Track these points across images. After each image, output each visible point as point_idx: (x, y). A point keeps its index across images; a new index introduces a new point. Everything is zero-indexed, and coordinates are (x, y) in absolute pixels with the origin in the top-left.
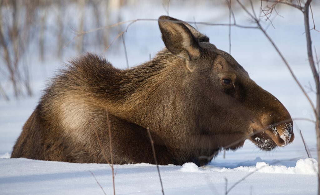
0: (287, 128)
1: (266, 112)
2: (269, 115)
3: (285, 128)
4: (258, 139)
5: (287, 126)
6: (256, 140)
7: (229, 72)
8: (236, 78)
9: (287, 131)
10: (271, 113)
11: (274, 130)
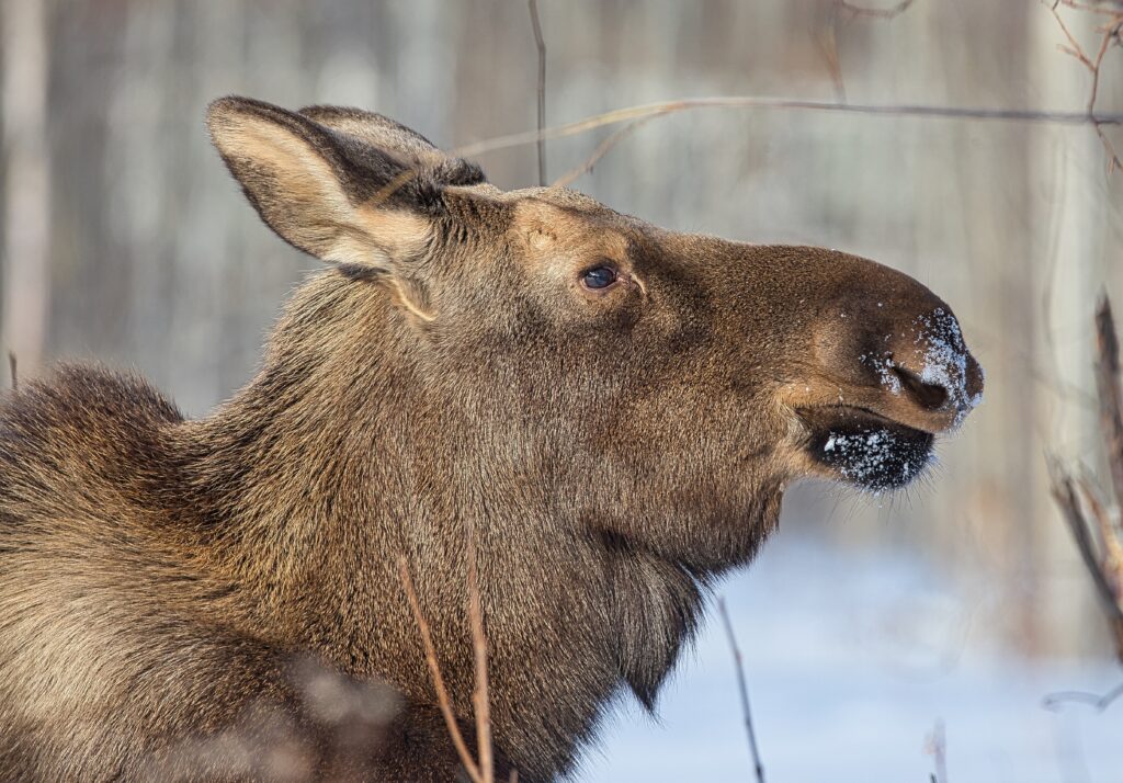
0: (934, 334)
1: (817, 315)
2: (837, 316)
3: (925, 337)
4: (839, 441)
5: (928, 325)
6: (830, 451)
7: (585, 237)
8: (626, 245)
9: (941, 343)
10: (841, 306)
11: (881, 373)
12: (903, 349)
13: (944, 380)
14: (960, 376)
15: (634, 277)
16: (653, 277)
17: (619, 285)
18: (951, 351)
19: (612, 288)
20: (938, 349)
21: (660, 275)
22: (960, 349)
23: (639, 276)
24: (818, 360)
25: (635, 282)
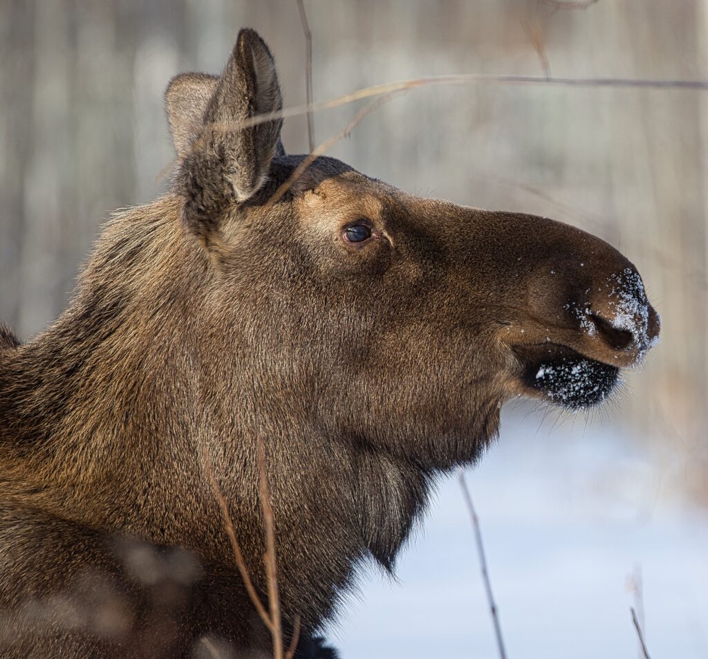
10: (551, 265)
11: (581, 319)
12: (599, 301)
13: (631, 326)
14: (643, 324)
15: (386, 234)
16: (401, 234)
17: (373, 240)
18: (637, 304)
19: (367, 242)
20: (627, 301)
21: (406, 232)
22: (643, 302)
23: (389, 234)
24: (530, 307)
25: (385, 238)
